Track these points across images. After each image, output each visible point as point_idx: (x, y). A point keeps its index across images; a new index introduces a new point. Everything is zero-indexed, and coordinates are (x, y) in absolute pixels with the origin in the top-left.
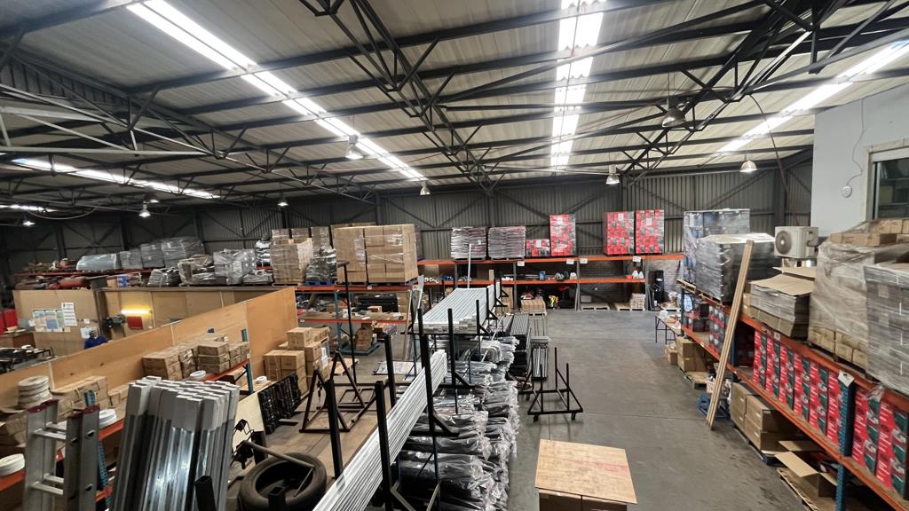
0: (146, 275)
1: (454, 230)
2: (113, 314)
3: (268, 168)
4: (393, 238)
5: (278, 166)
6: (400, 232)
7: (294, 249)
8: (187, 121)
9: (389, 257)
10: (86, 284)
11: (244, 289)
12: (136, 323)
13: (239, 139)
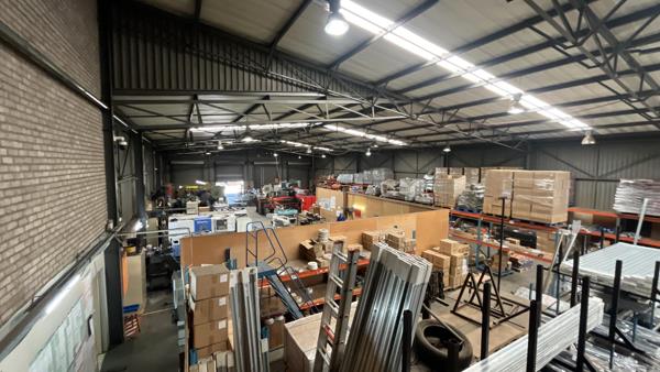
0: (365, 188)
1: (623, 181)
2: (349, 207)
3: (442, 124)
4: (543, 183)
5: (449, 122)
6: (552, 178)
7: (451, 183)
8: (399, 98)
9: (537, 199)
10: (341, 188)
11: (415, 205)
12: (358, 214)
13: (427, 106)
